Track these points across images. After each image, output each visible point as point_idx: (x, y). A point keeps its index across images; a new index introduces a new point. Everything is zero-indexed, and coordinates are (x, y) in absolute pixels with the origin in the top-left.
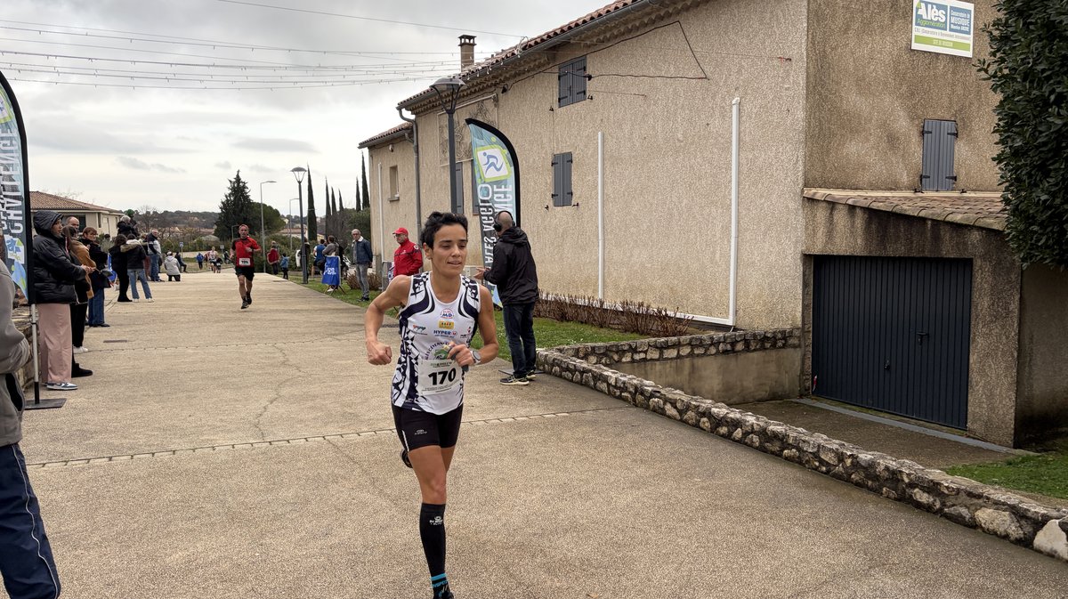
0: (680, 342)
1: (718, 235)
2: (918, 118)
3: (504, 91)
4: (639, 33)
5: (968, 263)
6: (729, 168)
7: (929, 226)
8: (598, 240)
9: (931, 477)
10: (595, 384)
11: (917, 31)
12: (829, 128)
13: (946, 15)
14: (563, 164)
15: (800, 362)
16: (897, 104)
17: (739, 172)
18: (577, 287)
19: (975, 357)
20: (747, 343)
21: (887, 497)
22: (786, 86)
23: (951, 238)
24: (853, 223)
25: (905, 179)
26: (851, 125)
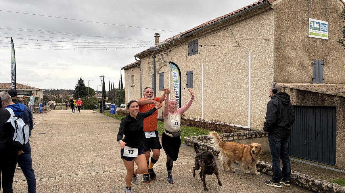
0: (234, 135)
1: (244, 98)
2: (311, 59)
3: (170, 51)
4: (216, 32)
5: (335, 108)
6: (247, 76)
7: (320, 95)
8: (202, 99)
11: (310, 31)
12: (282, 63)
13: (319, 26)
14: (190, 74)
16: (304, 55)
17: (251, 77)
18: (195, 115)
19: (338, 141)
20: (256, 135)
22: (267, 49)
23: (328, 100)
24: (292, 94)
25: (307, 79)
26: (289, 62)
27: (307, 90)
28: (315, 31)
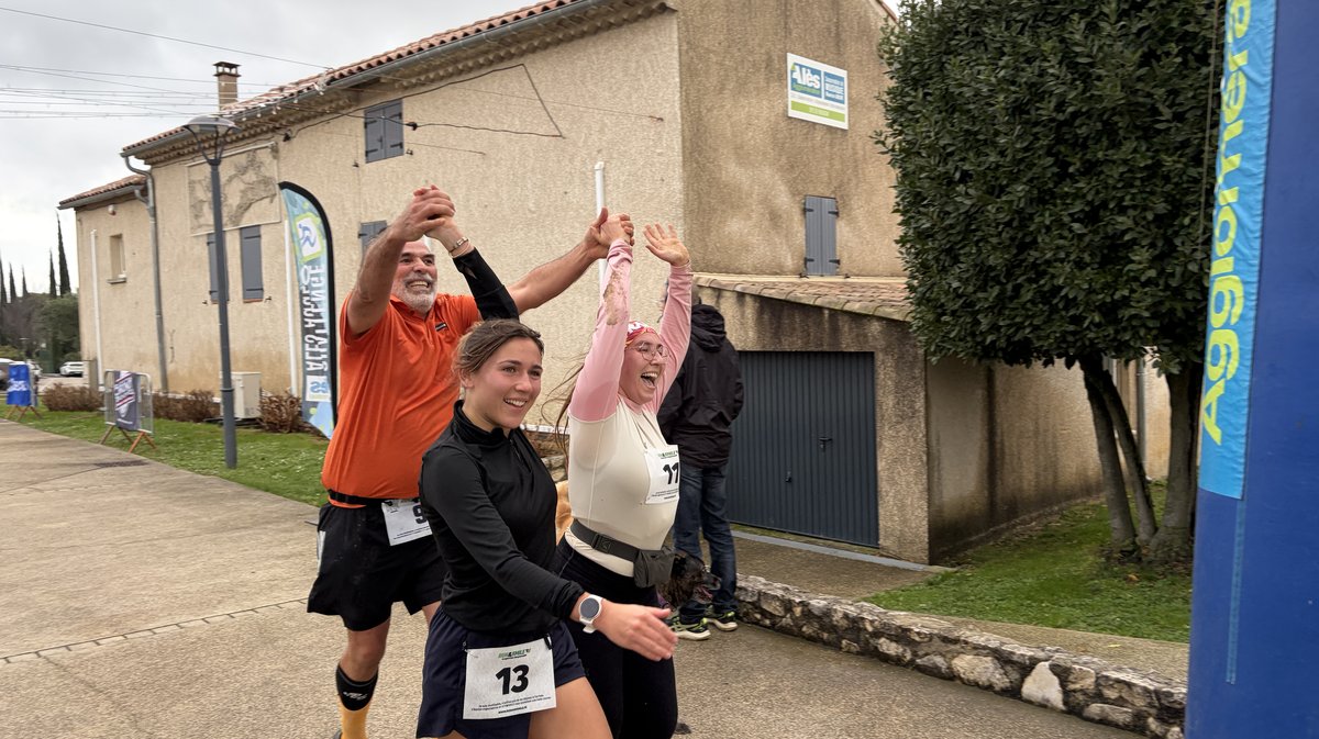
2: (799, 194)
3: (287, 138)
4: (472, 75)
5: (869, 357)
7: (826, 316)
9: (898, 623)
11: (793, 96)
12: (709, 202)
13: (820, 81)
19: (883, 463)
21: (848, 652)
22: (658, 151)
23: (851, 329)
24: (743, 315)
25: (789, 262)
26: (731, 200)
27: (788, 298)
28: (808, 99)
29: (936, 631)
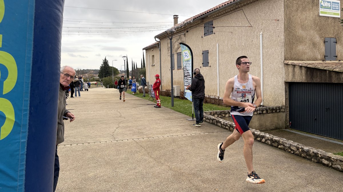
2: (323, 37)
3: (187, 32)
5: (341, 85)
6: (259, 54)
7: (328, 72)
8: (217, 77)
9: (328, 155)
10: (217, 124)
11: (321, 10)
12: (293, 41)
14: (206, 54)
15: (285, 117)
16: (315, 33)
17: (263, 56)
18: (211, 92)
20: (267, 110)
21: (314, 162)
22: (277, 28)
23: (335, 76)
24: (301, 72)
25: (319, 57)
26: (300, 40)
27: (315, 67)
28: (326, 10)
29: (338, 158)
